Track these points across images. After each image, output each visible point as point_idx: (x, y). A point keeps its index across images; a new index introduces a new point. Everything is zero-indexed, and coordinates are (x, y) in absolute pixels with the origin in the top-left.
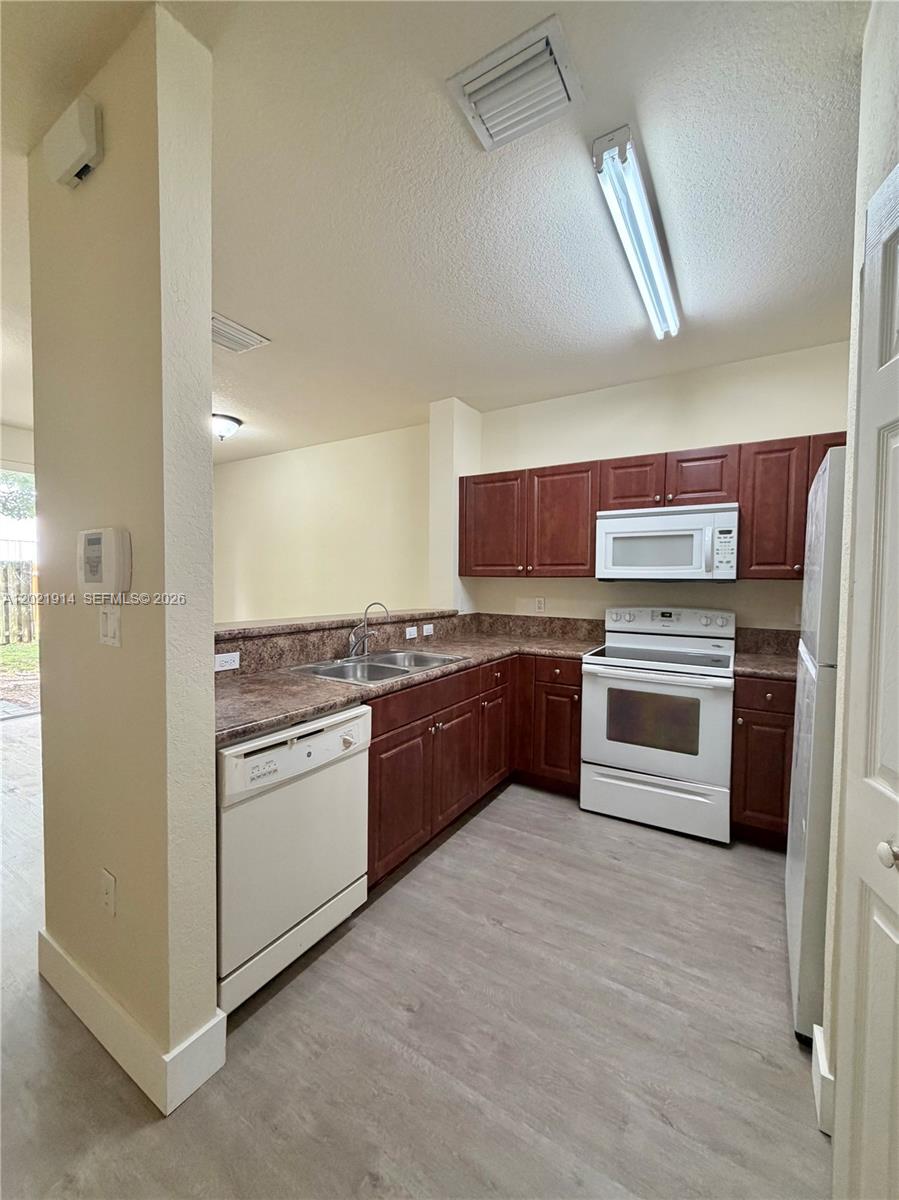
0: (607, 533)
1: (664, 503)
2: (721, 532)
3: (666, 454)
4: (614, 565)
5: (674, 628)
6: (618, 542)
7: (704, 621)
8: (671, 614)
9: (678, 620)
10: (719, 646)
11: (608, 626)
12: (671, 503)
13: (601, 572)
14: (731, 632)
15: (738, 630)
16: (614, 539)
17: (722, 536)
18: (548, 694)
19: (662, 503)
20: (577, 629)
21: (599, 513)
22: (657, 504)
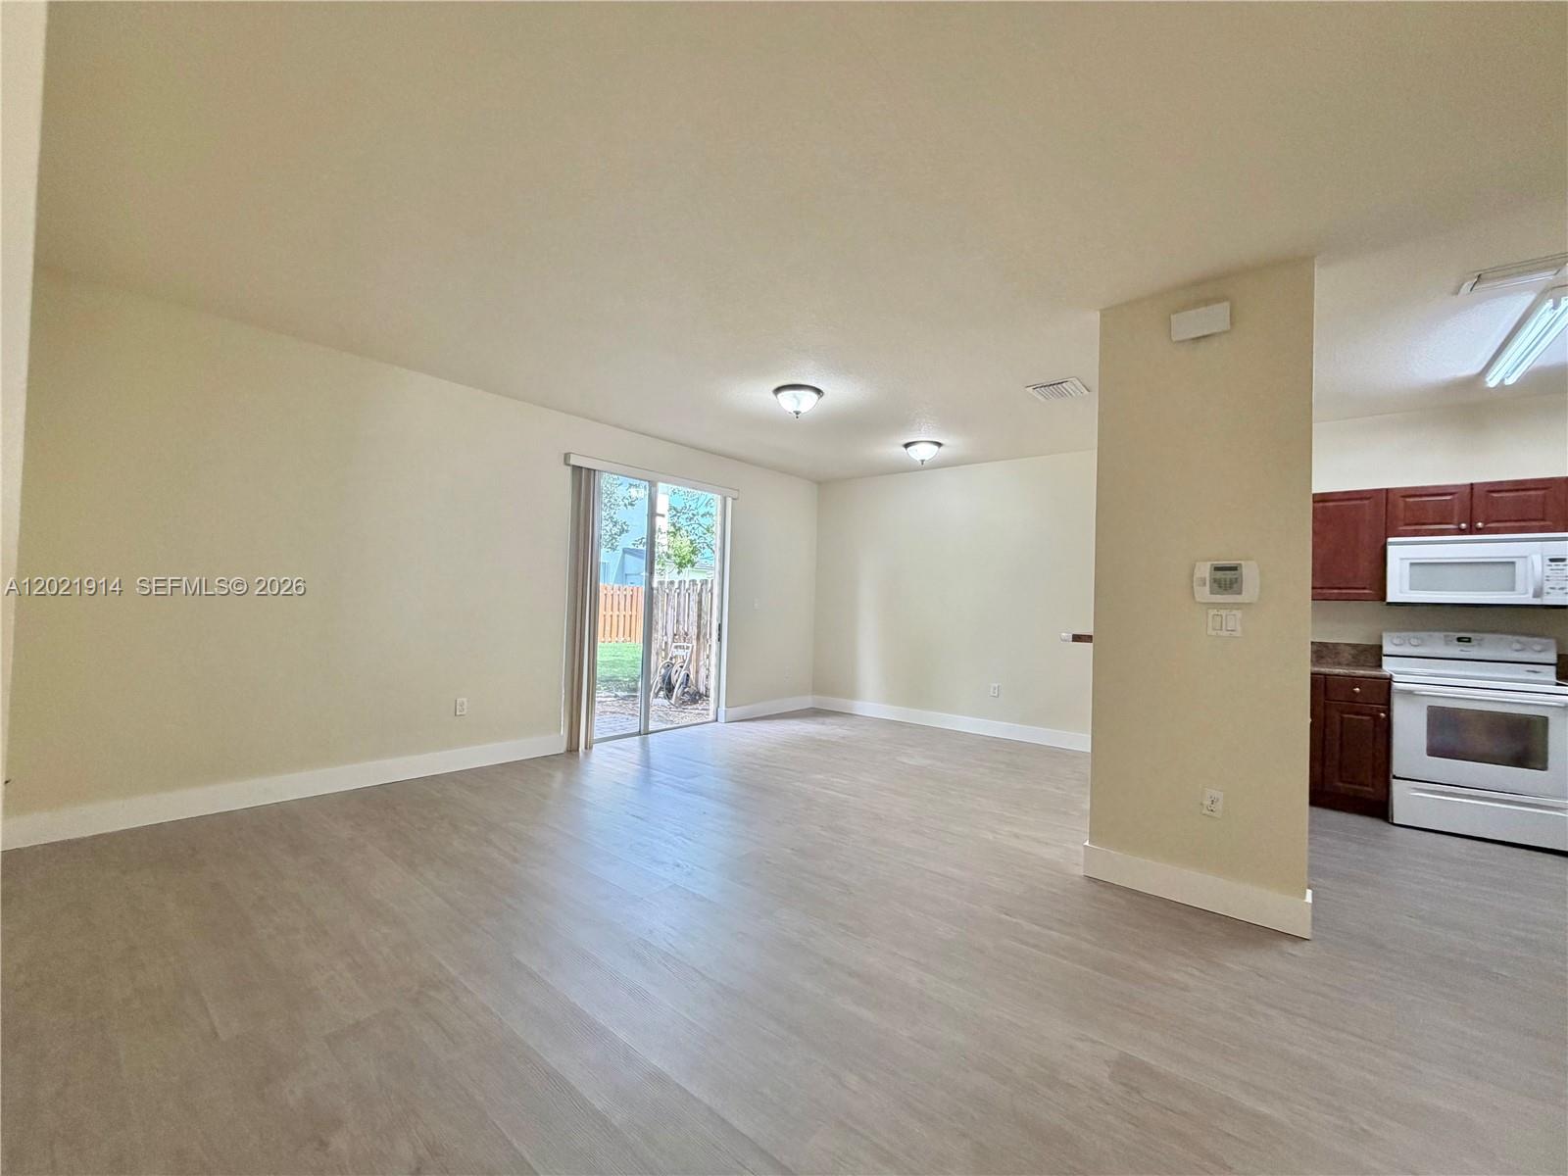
0: (1402, 559)
1: (1472, 530)
2: (1552, 560)
3: (1472, 484)
4: (1411, 589)
5: (1474, 653)
6: (1417, 568)
7: (1518, 646)
8: (1470, 638)
9: (1479, 645)
10: (1536, 672)
11: (1386, 650)
12: (1479, 531)
13: (1393, 596)
14: (1552, 658)
15: (1559, 656)
16: (1412, 564)
17: (1553, 563)
18: (1342, 712)
19: (1468, 531)
20: (1338, 653)
21: (1390, 540)
22: (1462, 532)
